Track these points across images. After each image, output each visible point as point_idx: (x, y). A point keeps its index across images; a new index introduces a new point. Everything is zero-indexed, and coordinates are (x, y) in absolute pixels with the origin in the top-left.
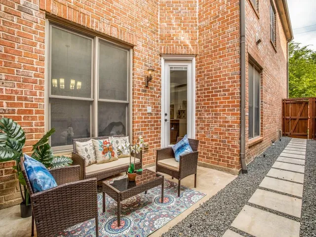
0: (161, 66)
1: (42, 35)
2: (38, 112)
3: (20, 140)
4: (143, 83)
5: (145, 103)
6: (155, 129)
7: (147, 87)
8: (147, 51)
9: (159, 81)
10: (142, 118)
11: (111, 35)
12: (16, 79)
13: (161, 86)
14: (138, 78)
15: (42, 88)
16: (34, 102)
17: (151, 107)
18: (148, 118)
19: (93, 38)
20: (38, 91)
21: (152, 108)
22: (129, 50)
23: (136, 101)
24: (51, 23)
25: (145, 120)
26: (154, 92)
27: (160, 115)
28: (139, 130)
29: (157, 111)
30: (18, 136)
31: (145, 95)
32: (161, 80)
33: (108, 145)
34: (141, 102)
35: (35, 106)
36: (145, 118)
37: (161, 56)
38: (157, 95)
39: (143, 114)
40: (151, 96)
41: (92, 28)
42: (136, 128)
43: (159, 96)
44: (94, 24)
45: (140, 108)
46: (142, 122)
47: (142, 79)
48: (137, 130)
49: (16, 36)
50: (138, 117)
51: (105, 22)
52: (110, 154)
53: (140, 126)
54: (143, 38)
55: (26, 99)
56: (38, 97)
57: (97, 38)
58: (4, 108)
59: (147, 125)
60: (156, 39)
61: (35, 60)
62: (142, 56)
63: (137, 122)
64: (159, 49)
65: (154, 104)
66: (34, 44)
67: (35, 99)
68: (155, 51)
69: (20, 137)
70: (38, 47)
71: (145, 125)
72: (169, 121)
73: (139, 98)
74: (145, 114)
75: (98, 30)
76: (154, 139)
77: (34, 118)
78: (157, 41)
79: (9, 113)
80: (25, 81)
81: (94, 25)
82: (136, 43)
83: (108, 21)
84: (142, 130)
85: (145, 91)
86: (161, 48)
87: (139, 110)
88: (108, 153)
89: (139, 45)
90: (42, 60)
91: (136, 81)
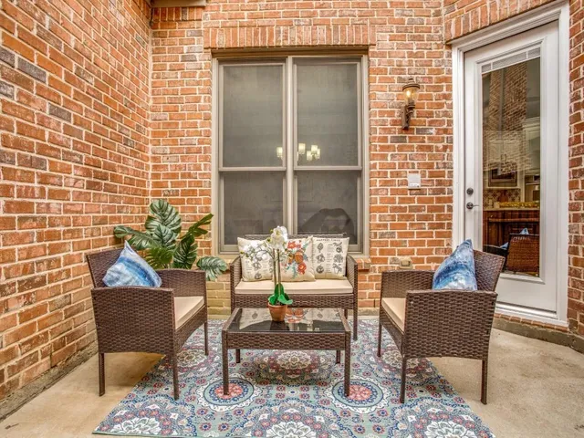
0: (450, 72)
1: (209, 83)
2: (202, 193)
3: (175, 228)
4: (395, 123)
5: (402, 166)
6: (432, 227)
7: (406, 129)
8: (406, 46)
9: (445, 109)
10: (392, 201)
11: (314, 43)
12: (179, 151)
13: (450, 123)
14: (382, 114)
15: (207, 159)
16: (198, 179)
17: (419, 176)
18: (411, 200)
19: (284, 60)
20: (202, 163)
21: (423, 176)
22: (359, 59)
23: (375, 164)
24: (220, 62)
25: (403, 205)
26: (429, 138)
27: (451, 192)
28: (385, 226)
29: (440, 183)
30: (172, 223)
31: (400, 149)
32: (451, 106)
33: (295, 249)
34: (392, 166)
35: (199, 184)
36: (402, 201)
37: (449, 46)
38: (440, 146)
39: (394, 192)
40: (420, 148)
41: (278, 44)
42: (378, 222)
43: (445, 148)
44: (281, 35)
45: (389, 179)
46: (394, 209)
47: (391, 114)
48: (379, 226)
49: (179, 95)
50: (381, 199)
51: (302, 23)
52: (297, 266)
53: (388, 218)
54: (393, 21)
55: (190, 176)
56: (203, 172)
57: (290, 59)
58: (169, 189)
59: (409, 217)
60: (433, 11)
61: (199, 121)
62: (390, 63)
63: (379, 210)
64: (442, 33)
65: (431, 166)
66: (197, 100)
67: (200, 174)
68: (430, 39)
69: (175, 225)
70: (202, 103)
71: (401, 217)
72: (479, 209)
73: (384, 157)
74: (403, 192)
75: (288, 43)
76: (429, 252)
77: (198, 202)
78: (438, 14)
79: (173, 195)
80: (189, 151)
81: (281, 38)
82: (373, 38)
83: (307, 19)
84: (393, 227)
85: (402, 139)
86: (448, 27)
87: (386, 183)
88: (292, 266)
89: (383, 40)
90: (208, 118)
91: (376, 121)
